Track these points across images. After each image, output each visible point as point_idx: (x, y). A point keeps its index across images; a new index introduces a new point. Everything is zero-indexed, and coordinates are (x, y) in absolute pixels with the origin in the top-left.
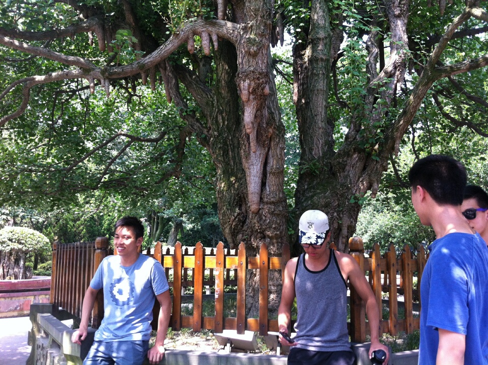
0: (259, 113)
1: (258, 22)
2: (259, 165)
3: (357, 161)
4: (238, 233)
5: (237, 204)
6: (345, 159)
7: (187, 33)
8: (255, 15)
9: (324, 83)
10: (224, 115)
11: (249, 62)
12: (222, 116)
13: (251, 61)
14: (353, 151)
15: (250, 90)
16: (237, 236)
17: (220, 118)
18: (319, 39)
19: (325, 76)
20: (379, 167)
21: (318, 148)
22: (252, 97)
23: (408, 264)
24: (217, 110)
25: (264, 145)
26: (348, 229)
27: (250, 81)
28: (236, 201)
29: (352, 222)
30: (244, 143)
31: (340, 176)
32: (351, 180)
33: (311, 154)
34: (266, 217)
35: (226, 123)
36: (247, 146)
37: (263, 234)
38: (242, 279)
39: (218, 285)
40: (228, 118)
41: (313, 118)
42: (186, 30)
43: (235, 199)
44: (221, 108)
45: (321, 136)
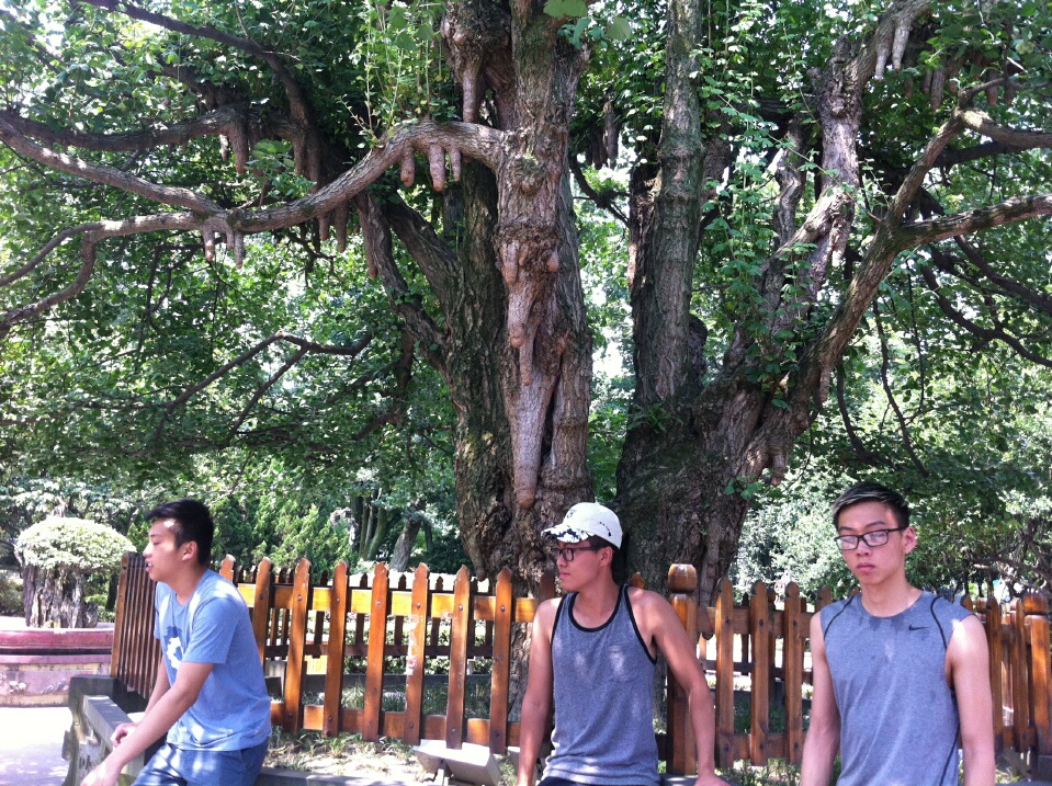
0: (538, 306)
1: (540, 129)
2: (538, 410)
3: (744, 409)
4: (492, 548)
5: (493, 488)
6: (719, 403)
7: (400, 148)
8: (534, 115)
9: (683, 247)
10: (477, 305)
11: (520, 206)
12: (473, 309)
13: (524, 204)
14: (735, 386)
15: (521, 262)
16: (491, 553)
17: (468, 311)
18: (678, 159)
19: (687, 234)
20: (788, 421)
21: (668, 378)
22: (523, 274)
23: (795, 623)
24: (463, 295)
25: (547, 370)
26: (720, 549)
27: (521, 244)
28: (492, 481)
29: (728, 534)
30: (507, 366)
31: (708, 437)
32: (729, 447)
33: (653, 389)
34: (547, 517)
35: (480, 322)
36: (514, 373)
37: (542, 552)
38: (460, 638)
39: (413, 650)
40: (484, 313)
41: (660, 316)
42: (399, 140)
43: (490, 478)
44: (472, 293)
45: (675, 354)
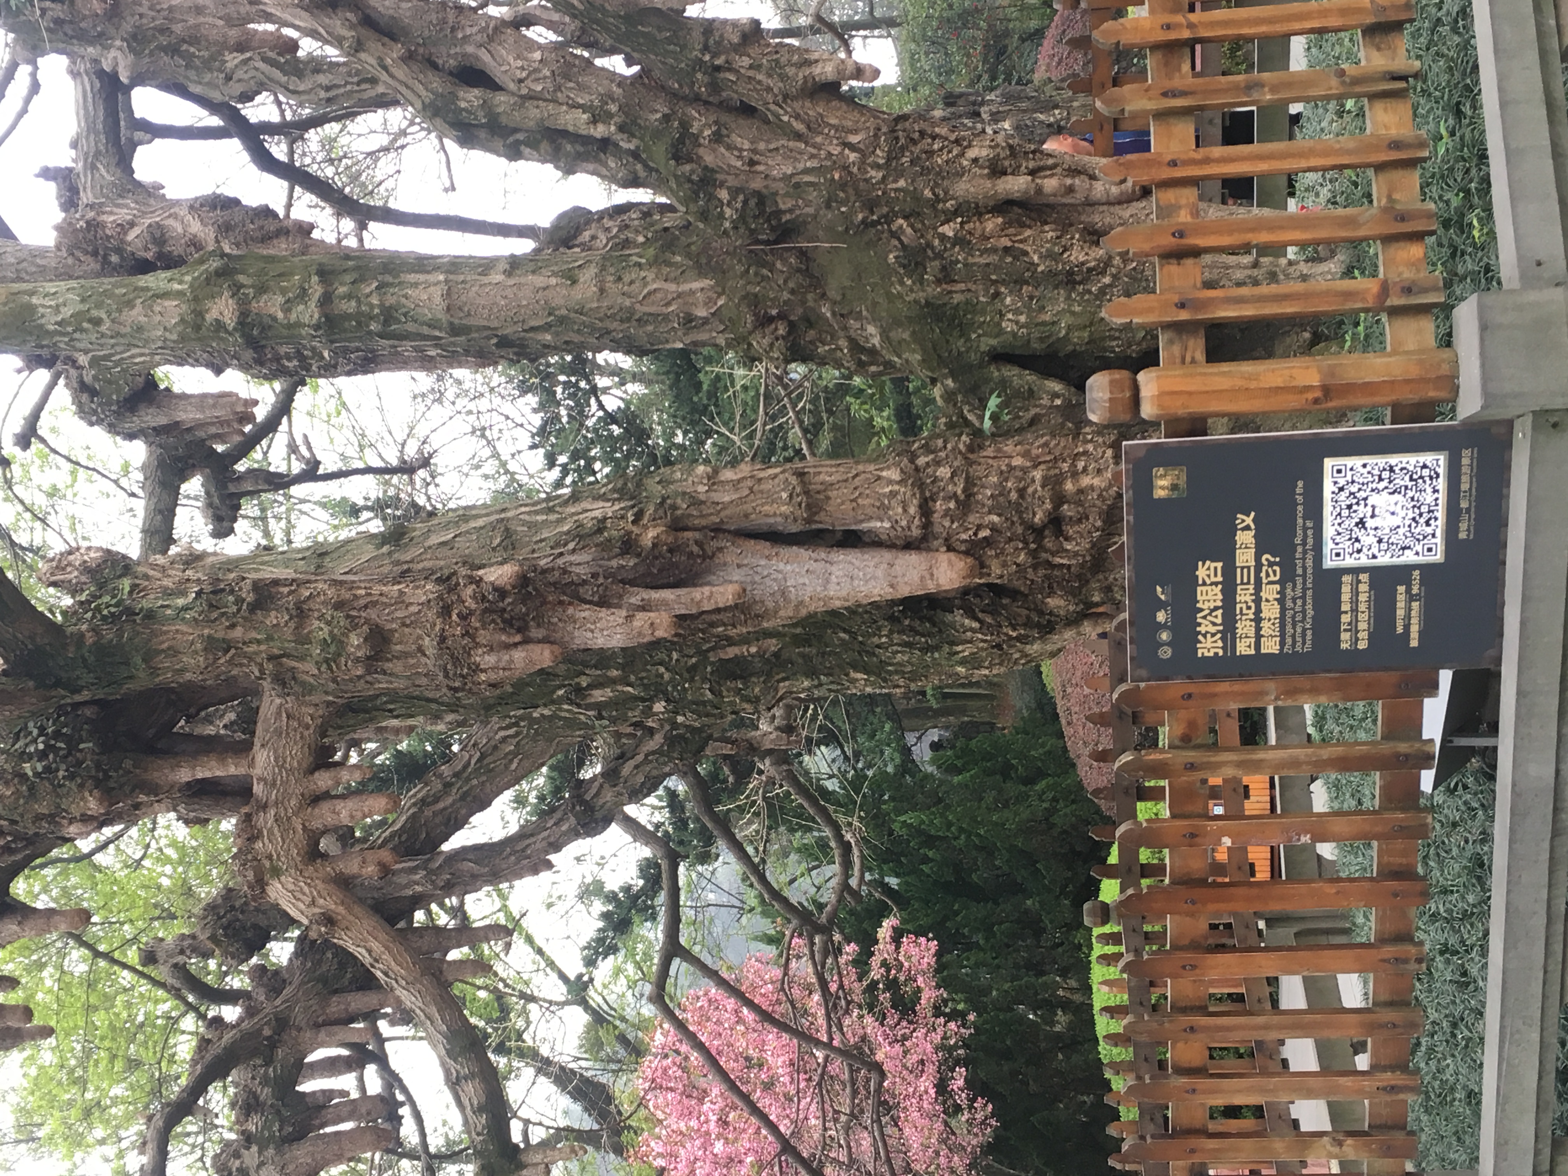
1: (254, 635)
2: (781, 566)
3: (729, 148)
4: (1041, 613)
5: (930, 620)
6: (724, 195)
7: (320, 885)
8: (227, 651)
9: (415, 285)
14: (687, 168)
15: (518, 638)
16: (1051, 614)
19: (389, 278)
20: (746, 61)
21: (680, 295)
22: (536, 633)
25: (704, 557)
26: (1005, 173)
27: (477, 645)
28: (917, 624)
29: (975, 160)
30: (703, 631)
31: (791, 211)
32: (807, 171)
33: (705, 321)
36: (714, 617)
41: (562, 320)
42: (306, 889)
43: (912, 629)
45: (632, 282)
